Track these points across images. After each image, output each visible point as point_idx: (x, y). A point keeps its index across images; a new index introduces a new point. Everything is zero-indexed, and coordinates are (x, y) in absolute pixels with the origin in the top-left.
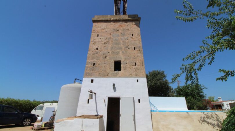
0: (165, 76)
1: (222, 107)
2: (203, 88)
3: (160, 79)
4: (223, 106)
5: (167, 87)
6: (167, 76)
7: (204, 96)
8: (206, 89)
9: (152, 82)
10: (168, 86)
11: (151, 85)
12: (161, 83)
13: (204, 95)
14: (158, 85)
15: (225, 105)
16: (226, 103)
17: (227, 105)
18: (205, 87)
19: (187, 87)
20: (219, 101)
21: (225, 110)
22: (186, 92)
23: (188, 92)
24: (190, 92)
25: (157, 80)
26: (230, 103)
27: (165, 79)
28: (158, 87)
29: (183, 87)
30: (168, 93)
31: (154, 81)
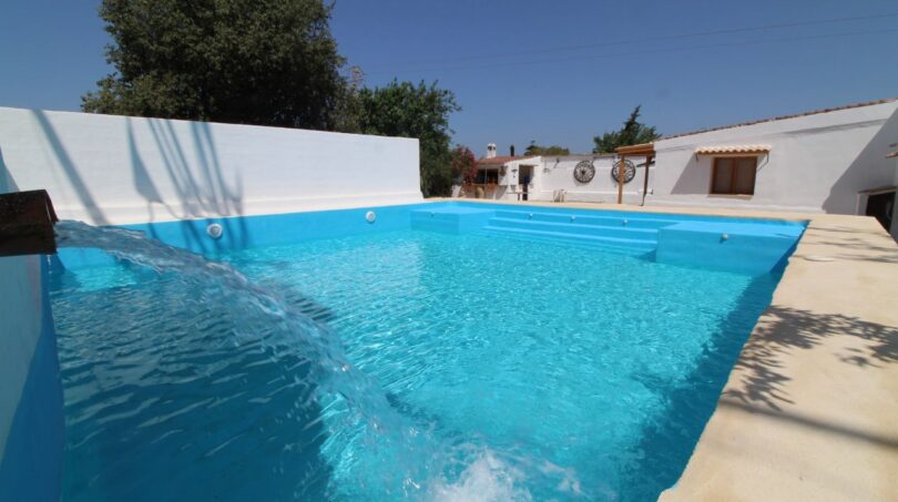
0: (321, 16)
1: (500, 177)
2: (449, 105)
3: (291, 23)
4: (503, 173)
5: (326, 76)
7: (445, 138)
8: (455, 112)
9: (240, 33)
10: (332, 75)
11: (236, 48)
12: (299, 49)
13: (447, 132)
14: (281, 55)
15: (509, 171)
16: (512, 166)
17: (514, 171)
18: (454, 104)
19: (397, 95)
20: (489, 157)
21: (506, 187)
22: (390, 117)
23: (399, 117)
24: (404, 118)
25: (277, 23)
26: (521, 167)
27: (323, 29)
28: (280, 69)
29: (384, 94)
30: (326, 114)
31: (258, 23)
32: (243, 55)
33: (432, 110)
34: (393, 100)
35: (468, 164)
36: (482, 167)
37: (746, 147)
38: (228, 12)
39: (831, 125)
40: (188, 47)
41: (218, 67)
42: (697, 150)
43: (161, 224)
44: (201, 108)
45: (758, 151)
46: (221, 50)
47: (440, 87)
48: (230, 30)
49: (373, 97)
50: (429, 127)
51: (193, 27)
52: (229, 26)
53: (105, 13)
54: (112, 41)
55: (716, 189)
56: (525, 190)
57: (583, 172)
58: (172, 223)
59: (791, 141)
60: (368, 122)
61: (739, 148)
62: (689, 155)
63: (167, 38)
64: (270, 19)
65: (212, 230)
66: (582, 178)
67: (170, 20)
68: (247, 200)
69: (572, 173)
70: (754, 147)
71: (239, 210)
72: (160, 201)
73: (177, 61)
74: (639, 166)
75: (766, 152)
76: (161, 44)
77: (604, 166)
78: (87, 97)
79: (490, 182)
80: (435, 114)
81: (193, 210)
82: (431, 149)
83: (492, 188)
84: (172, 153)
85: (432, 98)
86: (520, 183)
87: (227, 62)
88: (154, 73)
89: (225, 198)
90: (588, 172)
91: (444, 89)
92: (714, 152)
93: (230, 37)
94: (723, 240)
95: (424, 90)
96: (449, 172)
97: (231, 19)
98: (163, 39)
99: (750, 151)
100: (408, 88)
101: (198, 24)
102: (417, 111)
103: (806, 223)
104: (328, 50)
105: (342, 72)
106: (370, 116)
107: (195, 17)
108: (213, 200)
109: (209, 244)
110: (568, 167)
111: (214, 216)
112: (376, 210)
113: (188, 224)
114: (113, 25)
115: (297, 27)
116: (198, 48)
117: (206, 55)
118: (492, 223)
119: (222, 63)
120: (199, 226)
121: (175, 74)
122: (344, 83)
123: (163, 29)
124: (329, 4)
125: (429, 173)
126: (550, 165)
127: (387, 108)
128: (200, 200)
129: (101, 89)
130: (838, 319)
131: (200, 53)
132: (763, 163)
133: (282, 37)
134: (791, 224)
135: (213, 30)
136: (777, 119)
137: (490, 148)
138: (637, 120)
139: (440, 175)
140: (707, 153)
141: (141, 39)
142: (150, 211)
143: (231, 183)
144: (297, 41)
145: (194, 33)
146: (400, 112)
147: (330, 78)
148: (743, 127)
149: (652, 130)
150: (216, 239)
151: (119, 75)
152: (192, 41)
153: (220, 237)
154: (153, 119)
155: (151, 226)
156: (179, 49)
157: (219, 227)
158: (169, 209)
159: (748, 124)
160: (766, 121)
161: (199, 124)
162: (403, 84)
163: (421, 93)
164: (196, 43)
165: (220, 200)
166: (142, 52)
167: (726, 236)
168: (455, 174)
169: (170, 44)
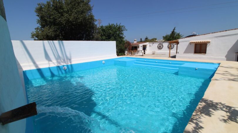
0: (90, 9)
2: (124, 29)
3: (82, 12)
6: (93, 8)
7: (123, 38)
8: (125, 31)
9: (70, 15)
10: (93, 24)
12: (85, 19)
13: (123, 36)
14: (80, 20)
15: (140, 47)
16: (141, 45)
17: (141, 46)
18: (125, 29)
19: (110, 27)
20: (135, 43)
21: (139, 51)
22: (108, 33)
23: (111, 33)
24: (112, 33)
25: (79, 12)
26: (143, 45)
27: (90, 13)
28: (80, 24)
29: (107, 27)
30: (92, 34)
31: (74, 13)
32: (71, 21)
33: (119, 31)
34: (109, 29)
35: (129, 45)
36: (133, 46)
37: (204, 41)
38: (66, 10)
39: (227, 34)
40: (57, 20)
41: (64, 24)
42: (190, 42)
43: (52, 67)
44: (60, 34)
45: (207, 42)
46: (65, 20)
47: (121, 25)
48: (67, 15)
49: (104, 28)
50: (119, 35)
51: (58, 14)
52: (67, 14)
53: (36, 11)
54: (38, 18)
55: (196, 52)
56: (144, 52)
57: (160, 46)
58: (54, 67)
59: (216, 39)
60: (103, 34)
61: (202, 41)
62: (188, 43)
63: (52, 17)
64: (77, 11)
65: (64, 68)
66: (160, 48)
67: (52, 13)
68: (72, 60)
69: (157, 47)
70: (206, 41)
71: (71, 62)
72: (51, 61)
73: (54, 23)
74: (175, 44)
75: (209, 42)
76: (50, 19)
77: (166, 45)
78: (32, 33)
79: (135, 50)
80: (120, 32)
81: (59, 63)
82: (119, 41)
83: (136, 51)
84: (54, 49)
85: (119, 28)
86: (143, 50)
87: (67, 23)
88: (49, 26)
89: (67, 59)
90: (161, 46)
91: (122, 25)
92: (195, 42)
93: (67, 17)
94: (196, 69)
95: (117, 26)
96: (124, 48)
97: (67, 12)
98: (51, 18)
99: (205, 42)
100: (113, 25)
101: (59, 13)
102: (116, 31)
103: (219, 64)
104: (92, 18)
105: (96, 23)
106: (103, 33)
107: (58, 12)
108: (64, 60)
109: (63, 72)
110: (156, 45)
111: (65, 64)
112: (105, 60)
113: (58, 67)
114: (38, 14)
115: (84, 13)
116: (59, 20)
117: (61, 21)
118: (135, 63)
119: (65, 23)
120: (61, 67)
121: (54, 26)
122: (96, 26)
123: (51, 15)
124: (92, 6)
125: (119, 48)
126: (151, 44)
127: (108, 31)
128: (61, 60)
129: (36, 30)
130: (220, 104)
131: (60, 21)
132: (208, 45)
133: (80, 16)
134: (215, 64)
135: (63, 15)
136: (212, 33)
137: (135, 40)
138: (175, 31)
139: (122, 49)
140: (193, 42)
141: (45, 18)
142: (49, 64)
143: (68, 55)
144: (84, 17)
145: (58, 16)
146: (111, 32)
147: (93, 25)
148: (203, 35)
149: (179, 34)
150: (65, 70)
151: (40, 26)
152: (58, 18)
153: (66, 70)
154: (49, 41)
155: (49, 68)
156: (55, 20)
157: (66, 67)
158: (54, 63)
159: (204, 35)
160: (209, 34)
161: (60, 41)
162: (112, 24)
163: (117, 27)
164: (59, 18)
165: (66, 60)
166: (46, 21)
167: (197, 69)
168: (126, 48)
169: (52, 19)
